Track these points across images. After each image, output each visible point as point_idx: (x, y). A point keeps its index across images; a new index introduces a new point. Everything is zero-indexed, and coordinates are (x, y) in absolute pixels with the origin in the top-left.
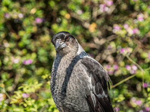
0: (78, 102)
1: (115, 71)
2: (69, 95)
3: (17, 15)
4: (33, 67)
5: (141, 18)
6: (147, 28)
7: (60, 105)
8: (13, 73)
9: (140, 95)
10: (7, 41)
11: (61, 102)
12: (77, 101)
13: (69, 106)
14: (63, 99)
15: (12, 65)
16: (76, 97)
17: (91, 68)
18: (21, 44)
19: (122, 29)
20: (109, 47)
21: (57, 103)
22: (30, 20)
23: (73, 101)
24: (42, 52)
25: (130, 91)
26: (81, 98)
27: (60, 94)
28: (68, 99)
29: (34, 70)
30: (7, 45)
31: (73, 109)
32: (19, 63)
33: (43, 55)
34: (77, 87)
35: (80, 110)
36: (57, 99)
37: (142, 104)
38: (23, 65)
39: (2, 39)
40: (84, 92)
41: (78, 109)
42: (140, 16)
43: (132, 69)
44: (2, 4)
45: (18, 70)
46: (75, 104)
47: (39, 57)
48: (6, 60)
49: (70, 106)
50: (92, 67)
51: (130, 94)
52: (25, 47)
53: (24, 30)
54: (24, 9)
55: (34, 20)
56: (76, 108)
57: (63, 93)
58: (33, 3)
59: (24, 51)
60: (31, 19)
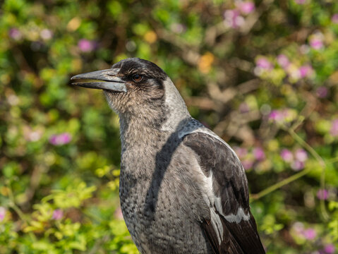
0: (182, 233)
1: (257, 162)
2: (160, 218)
3: (37, 33)
4: (73, 151)
5: (318, 43)
6: (329, 65)
7: (143, 240)
8: (26, 164)
9: (312, 218)
10: (14, 92)
11: (145, 234)
12: (179, 232)
13: (162, 241)
14: (147, 226)
15: (25, 146)
16: (177, 221)
17: (209, 157)
18: (45, 99)
19: (276, 67)
20: (242, 107)
21: (135, 236)
22: (66, 46)
23: (171, 232)
24: (92, 116)
25: (288, 206)
26: (187, 224)
27: (141, 215)
28: (159, 226)
29: (75, 158)
30: (14, 100)
31: (172, 248)
32: (41, 140)
33: (94, 125)
34: (177, 200)
35: (189, 251)
36: (135, 226)
37: (317, 238)
38: (50, 146)
39: (3, 87)
40: (194, 211)
41: (184, 249)
42: (317, 38)
43: (295, 159)
44: (3, 6)
45: (39, 157)
46: (176, 238)
47: (85, 127)
48: (12, 134)
49: (165, 242)
50: (211, 155)
51: (289, 214)
52: (55, 105)
53: (52, 66)
54: (53, 19)
55: (76, 44)
56: (177, 246)
57: (148, 213)
58: (73, 7)
59: (52, 115)
60: (68, 43)
